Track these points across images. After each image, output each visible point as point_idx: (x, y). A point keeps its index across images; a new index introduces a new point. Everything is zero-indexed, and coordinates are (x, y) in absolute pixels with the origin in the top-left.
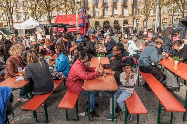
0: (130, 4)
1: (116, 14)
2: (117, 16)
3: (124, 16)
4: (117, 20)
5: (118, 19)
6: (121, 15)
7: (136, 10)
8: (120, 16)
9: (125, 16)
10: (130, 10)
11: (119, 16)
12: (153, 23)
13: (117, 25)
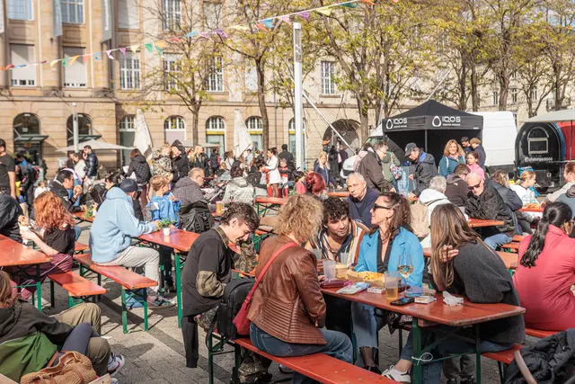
0: (94, 37)
1: (23, 82)
2: (32, 93)
3: (67, 93)
4: (32, 115)
5: (36, 109)
6: (54, 89)
7: (125, 70)
8: (47, 95)
9: (72, 93)
10: (96, 64)
11: (39, 93)
12: (207, 135)
13: (36, 138)
